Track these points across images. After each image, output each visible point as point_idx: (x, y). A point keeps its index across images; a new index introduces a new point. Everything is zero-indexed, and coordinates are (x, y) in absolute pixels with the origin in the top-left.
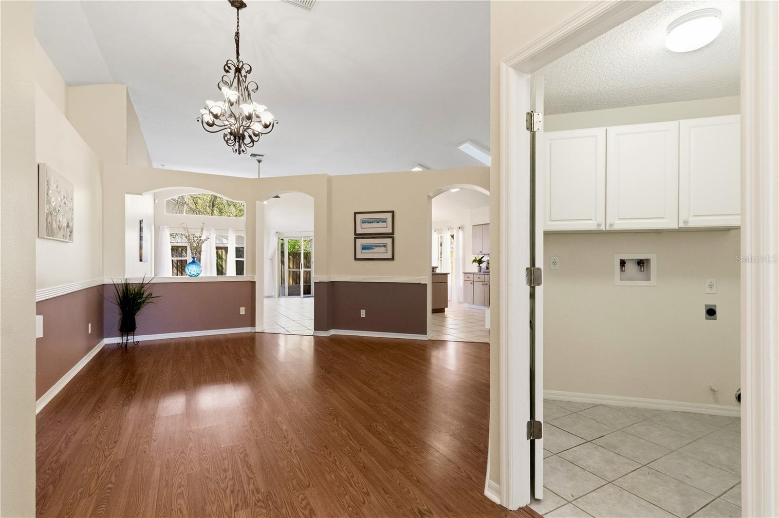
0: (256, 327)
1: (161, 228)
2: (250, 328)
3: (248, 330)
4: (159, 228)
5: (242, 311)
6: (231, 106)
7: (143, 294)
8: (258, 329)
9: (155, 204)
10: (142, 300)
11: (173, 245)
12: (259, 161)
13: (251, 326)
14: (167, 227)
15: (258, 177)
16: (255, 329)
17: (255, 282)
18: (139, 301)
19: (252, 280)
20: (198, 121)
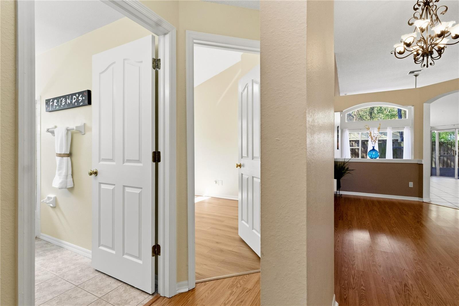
0: (424, 199)
1: (344, 130)
2: (418, 198)
3: (416, 199)
4: (343, 130)
5: (411, 185)
6: (423, 32)
7: (345, 168)
8: (425, 200)
9: (341, 117)
10: (345, 171)
11: (350, 140)
12: (416, 76)
13: (418, 197)
14: (347, 129)
15: (415, 88)
16: (423, 200)
17: (423, 164)
18: (343, 172)
19: (419, 163)
20: (392, 53)
